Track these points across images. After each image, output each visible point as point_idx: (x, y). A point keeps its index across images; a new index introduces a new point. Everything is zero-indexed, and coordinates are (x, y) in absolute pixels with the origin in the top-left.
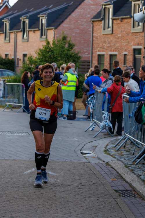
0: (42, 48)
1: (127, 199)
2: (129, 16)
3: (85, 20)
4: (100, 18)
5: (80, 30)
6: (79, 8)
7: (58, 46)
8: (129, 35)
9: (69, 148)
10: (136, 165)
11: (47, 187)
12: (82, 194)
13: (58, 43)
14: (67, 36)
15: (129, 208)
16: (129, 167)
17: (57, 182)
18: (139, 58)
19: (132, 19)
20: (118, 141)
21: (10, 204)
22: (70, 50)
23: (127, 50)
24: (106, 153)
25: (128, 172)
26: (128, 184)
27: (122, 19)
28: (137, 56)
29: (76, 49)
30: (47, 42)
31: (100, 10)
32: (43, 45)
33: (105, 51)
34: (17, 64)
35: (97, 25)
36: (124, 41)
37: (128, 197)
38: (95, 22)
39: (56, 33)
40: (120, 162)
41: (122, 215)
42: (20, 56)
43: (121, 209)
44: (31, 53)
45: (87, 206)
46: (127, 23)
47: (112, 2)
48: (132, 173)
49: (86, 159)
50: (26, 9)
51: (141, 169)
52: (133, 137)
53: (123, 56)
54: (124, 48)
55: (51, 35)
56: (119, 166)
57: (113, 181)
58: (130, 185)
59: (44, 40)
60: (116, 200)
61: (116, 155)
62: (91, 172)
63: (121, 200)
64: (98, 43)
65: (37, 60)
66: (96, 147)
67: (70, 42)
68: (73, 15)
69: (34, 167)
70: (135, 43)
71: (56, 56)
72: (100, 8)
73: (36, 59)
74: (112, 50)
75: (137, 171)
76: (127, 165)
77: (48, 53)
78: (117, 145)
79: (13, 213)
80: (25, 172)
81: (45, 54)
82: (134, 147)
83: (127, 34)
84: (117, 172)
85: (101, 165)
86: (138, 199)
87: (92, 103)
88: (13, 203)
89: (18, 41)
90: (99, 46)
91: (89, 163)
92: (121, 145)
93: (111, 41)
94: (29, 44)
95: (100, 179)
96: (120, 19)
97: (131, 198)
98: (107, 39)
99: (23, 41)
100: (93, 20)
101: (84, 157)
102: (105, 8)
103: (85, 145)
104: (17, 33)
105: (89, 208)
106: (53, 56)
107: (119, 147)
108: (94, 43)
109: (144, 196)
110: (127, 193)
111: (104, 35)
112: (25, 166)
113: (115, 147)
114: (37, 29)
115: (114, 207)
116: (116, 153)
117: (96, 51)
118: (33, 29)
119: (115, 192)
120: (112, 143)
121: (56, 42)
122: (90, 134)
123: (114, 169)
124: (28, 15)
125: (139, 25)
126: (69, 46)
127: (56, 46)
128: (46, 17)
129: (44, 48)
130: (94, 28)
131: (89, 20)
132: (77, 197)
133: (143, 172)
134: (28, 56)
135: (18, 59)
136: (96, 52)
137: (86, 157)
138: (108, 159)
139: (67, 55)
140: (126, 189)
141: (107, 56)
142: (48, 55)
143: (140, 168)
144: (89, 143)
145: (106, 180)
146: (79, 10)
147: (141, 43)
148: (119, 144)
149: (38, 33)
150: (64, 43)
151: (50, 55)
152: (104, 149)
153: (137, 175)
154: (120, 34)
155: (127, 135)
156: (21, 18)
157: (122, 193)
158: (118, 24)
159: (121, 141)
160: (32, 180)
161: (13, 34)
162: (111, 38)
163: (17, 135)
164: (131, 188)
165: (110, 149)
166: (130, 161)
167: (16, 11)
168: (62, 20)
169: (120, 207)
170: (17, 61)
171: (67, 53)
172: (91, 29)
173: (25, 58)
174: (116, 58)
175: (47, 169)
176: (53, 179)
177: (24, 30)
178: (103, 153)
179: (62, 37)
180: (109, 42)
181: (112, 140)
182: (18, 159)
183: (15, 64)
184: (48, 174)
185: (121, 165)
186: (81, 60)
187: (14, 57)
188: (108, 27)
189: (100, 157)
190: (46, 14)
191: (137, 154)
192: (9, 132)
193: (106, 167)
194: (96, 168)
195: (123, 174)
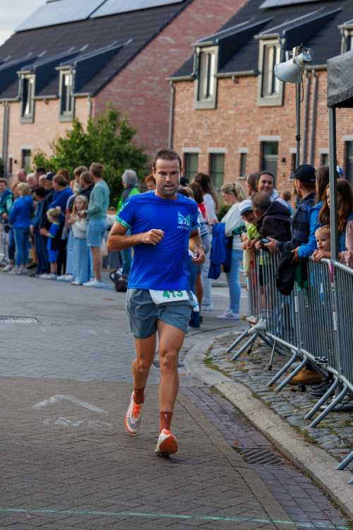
0: (64, 137)
1: (263, 469)
2: (252, 72)
3: (157, 78)
4: (189, 75)
5: (147, 100)
6: (144, 52)
7: (100, 132)
8: (252, 111)
9: (129, 353)
10: (277, 393)
11: (84, 439)
13: (99, 127)
14: (119, 111)
15: (269, 489)
16: (262, 398)
17: (105, 429)
18: (273, 162)
19: (260, 77)
20: (234, 340)
22: (126, 143)
23: (247, 144)
24: (210, 365)
25: (259, 408)
26: (263, 435)
27: (237, 77)
28: (269, 157)
29: (137, 141)
30: (75, 124)
31: (190, 57)
32: (67, 131)
33: (200, 145)
34: (8, 170)
35: (183, 90)
36: (240, 124)
37: (263, 463)
38: (179, 84)
39: (94, 105)
40: (241, 385)
41: (255, 504)
43: (251, 490)
44: (41, 147)
45: (176, 483)
46: (248, 85)
47: (217, 41)
48: (270, 411)
50: (30, 54)
51: (288, 402)
53: (239, 157)
54: (241, 140)
55: (84, 109)
56: (239, 396)
57: (228, 428)
58: (267, 437)
59: (70, 119)
60: (239, 469)
61: (230, 370)
63: (249, 470)
64: (185, 129)
65: (52, 162)
66: (187, 351)
67: (126, 124)
68: (132, 67)
69: (54, 395)
70: (265, 129)
71: (96, 155)
72: (190, 54)
73: (51, 160)
74: (214, 143)
75: (280, 406)
76: (258, 392)
77: (78, 147)
80: (35, 404)
81: (71, 149)
84: (236, 408)
85: (199, 392)
86: (285, 468)
88: (14, 475)
89: (12, 121)
90: (186, 134)
92: (242, 348)
93: (213, 124)
94: (35, 128)
95: (199, 423)
96: (233, 78)
97: (271, 467)
98: (205, 120)
99: (24, 121)
100: (174, 78)
102: (201, 53)
104: (9, 105)
105: (181, 488)
106: (89, 154)
107: (238, 352)
108: (176, 127)
109: (298, 461)
110: (262, 454)
111: (199, 112)
112: (33, 391)
113: (229, 351)
114: (54, 96)
115: (236, 486)
116: (232, 365)
117: (179, 144)
118: (44, 97)
119: (234, 451)
120: (222, 345)
121: (95, 125)
123: (228, 400)
124: (35, 66)
125: (273, 91)
126: (122, 134)
127: (96, 133)
128: (74, 72)
129: (68, 136)
130: (177, 97)
131: (167, 79)
133: (292, 407)
134: (34, 153)
135: (11, 160)
136: (181, 147)
138: (215, 379)
139: (119, 153)
140: (259, 446)
141: (204, 156)
142: (78, 151)
143: (286, 400)
145: (213, 425)
146: (146, 58)
147: (278, 129)
148: (237, 346)
149: (56, 105)
150: (113, 127)
151: (81, 151)
152: (205, 356)
153: (281, 416)
154: (232, 110)
156: (18, 73)
157: (250, 455)
158: (230, 87)
159: (241, 339)
160: (52, 423)
161: (1, 105)
162: (214, 117)
163: (12, 324)
164: (269, 444)
165: (219, 357)
166: (262, 383)
167: (10, 57)
168: (107, 79)
169: (250, 485)
170: (8, 165)
171: (120, 149)
172: (169, 98)
173: (27, 158)
174: (223, 161)
175: (83, 399)
176: (98, 421)
177: (25, 99)
178: (203, 365)
179: (108, 114)
180: (208, 126)
181: (220, 336)
182: (18, 375)
183: (5, 170)
184: (87, 409)
185: (243, 391)
186: (148, 164)
187: (3, 155)
188: (208, 95)
189: (196, 374)
190: (73, 65)
191: (278, 369)
193: (211, 395)
194: (188, 397)
195: (250, 413)
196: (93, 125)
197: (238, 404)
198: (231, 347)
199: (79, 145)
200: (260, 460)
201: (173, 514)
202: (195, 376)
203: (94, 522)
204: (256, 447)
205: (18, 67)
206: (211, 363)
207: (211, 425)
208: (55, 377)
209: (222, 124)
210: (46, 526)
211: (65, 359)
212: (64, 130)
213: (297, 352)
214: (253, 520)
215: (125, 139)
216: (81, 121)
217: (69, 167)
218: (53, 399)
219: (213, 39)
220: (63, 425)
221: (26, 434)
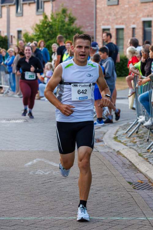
0: (39, 23)
1: (143, 192)
5: (82, 1)
7: (57, 20)
8: (137, 5)
10: (151, 153)
11: (51, 181)
13: (57, 17)
14: (67, 8)
15: (146, 202)
16: (143, 156)
18: (149, 31)
20: (129, 126)
22: (71, 25)
23: (136, 23)
24: (116, 140)
25: (142, 161)
26: (143, 174)
28: (147, 29)
29: (77, 24)
30: (44, 16)
32: (40, 20)
33: (111, 24)
34: (10, 41)
36: (131, 12)
37: (143, 189)
39: (54, 5)
40: (133, 150)
41: (139, 210)
42: (14, 33)
43: (137, 203)
44: (27, 29)
45: (98, 201)
48: (147, 162)
53: (131, 30)
54: (132, 21)
55: (48, 8)
56: (132, 156)
57: (125, 172)
58: (146, 176)
59: (42, 13)
60: (131, 193)
61: (127, 142)
62: (100, 163)
63: (136, 193)
64: (102, 16)
65: (33, 37)
66: (105, 133)
67: (71, 15)
69: (35, 159)
70: (145, 14)
71: (56, 32)
73: (32, 36)
74: (118, 23)
76: (141, 153)
77: (46, 28)
78: (128, 131)
79: (14, 211)
80: (25, 164)
81: (42, 29)
82: (149, 133)
83: (135, 4)
84: (130, 162)
85: (111, 154)
88: (14, 200)
89: (11, 15)
90: (103, 19)
91: (98, 153)
92: (133, 131)
93: (117, 13)
94: (24, 19)
95: (111, 170)
97: (148, 191)
98: (113, 11)
104: (9, 7)
105: (101, 204)
106: (52, 32)
107: (131, 133)
108: (98, 15)
110: (143, 185)
111: (110, 7)
112: (24, 157)
113: (127, 133)
114: (33, 1)
115: (129, 201)
116: (128, 139)
117: (100, 24)
118: (28, 2)
119: (128, 184)
120: (123, 129)
121: (55, 16)
123: (126, 158)
126: (69, 20)
127: (55, 20)
129: (41, 22)
134: (23, 33)
135: (12, 36)
136: (100, 26)
138: (119, 147)
139: (68, 30)
140: (141, 181)
141: (113, 30)
142: (46, 30)
144: (97, 129)
145: (118, 171)
148: (131, 129)
149: (34, 6)
150: (64, 17)
151: (48, 30)
152: (114, 136)
154: (127, 5)
157: (136, 186)
160: (34, 173)
161: (5, 7)
162: (117, 9)
163: (14, 123)
164: (147, 179)
165: (121, 136)
166: (144, 148)
169: (136, 201)
170: (10, 39)
171: (68, 28)
173: (20, 35)
174: (123, 32)
175: (50, 160)
176: (58, 172)
177: (17, 4)
178: (113, 140)
179: (61, 10)
180: (115, 14)
181: (122, 125)
182: (16, 150)
183: (8, 42)
184: (52, 165)
185: (133, 153)
187: (7, 34)
189: (110, 145)
191: (151, 141)
192: (5, 119)
193: (117, 156)
194: (105, 157)
195: (137, 164)
196: (54, 16)
197: (131, 160)
199: (47, 27)
200: (142, 188)
201: (96, 217)
202: (109, 146)
203: (56, 222)
206: (117, 139)
207: (117, 171)
208: (36, 149)
210: (31, 225)
211: (41, 140)
214: (137, 218)
215: (71, 23)
216: (47, 14)
218: (35, 161)
220: (40, 174)
221: (21, 179)
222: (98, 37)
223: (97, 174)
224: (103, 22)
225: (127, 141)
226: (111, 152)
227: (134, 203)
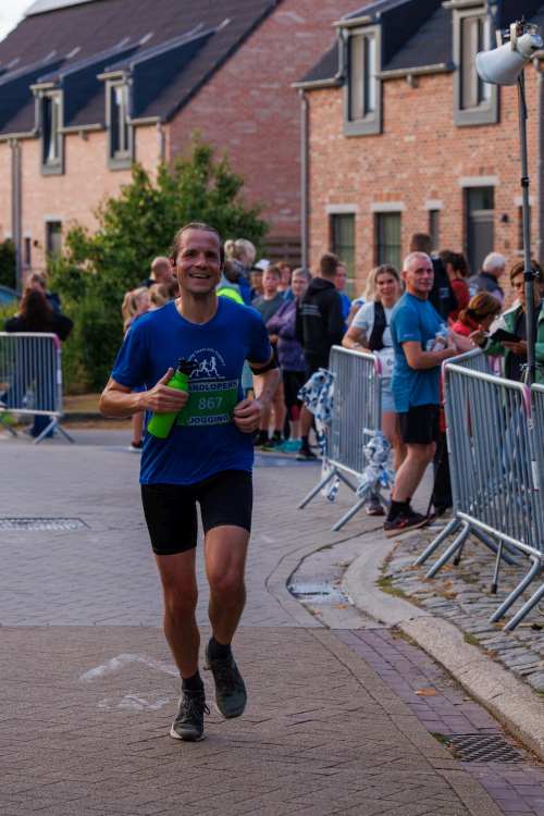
0: (117, 196)
1: (485, 769)
2: (442, 66)
3: (276, 86)
4: (333, 76)
5: (261, 124)
6: (252, 40)
7: (180, 186)
8: (445, 136)
10: (508, 634)
12: (310, 755)
13: (178, 177)
14: (212, 146)
15: (499, 806)
16: (482, 643)
18: (486, 223)
19: (456, 75)
20: (430, 541)
21: (35, 806)
22: (226, 202)
23: (440, 194)
24: (388, 588)
25: (478, 661)
26: (485, 707)
27: (417, 77)
28: (480, 214)
29: (245, 200)
30: (136, 174)
31: (331, 46)
32: (122, 186)
33: (357, 198)
34: (23, 258)
35: (322, 105)
36: (425, 158)
37: (487, 760)
38: (315, 94)
39: (168, 137)
40: (444, 622)
42: (34, 229)
43: (468, 810)
44: (78, 216)
45: (334, 804)
46: (436, 91)
47: (378, 15)
48: (497, 665)
49: (313, 614)
50: (53, 54)
51: (529, 647)
52: (492, 526)
53: (427, 217)
54: (429, 187)
55: (150, 146)
56: (440, 639)
57: (423, 699)
58: (493, 713)
59: (129, 164)
61: (426, 595)
62: (338, 667)
63: (462, 773)
64: (329, 173)
65: (99, 243)
66: (347, 566)
67: (224, 170)
68: (231, 68)
69: (116, 655)
70: (470, 165)
72: (333, 40)
73: (98, 238)
74: (381, 195)
75: (514, 657)
76: (474, 633)
77: (143, 214)
78: (427, 557)
80: (83, 672)
81: (130, 217)
82: (496, 564)
83: (437, 132)
84: (437, 662)
85: (371, 638)
86: (528, 768)
87: (321, 397)
88: (47, 802)
89: (26, 173)
90: (332, 181)
91: (326, 631)
93: (378, 161)
94: (67, 182)
95: (372, 693)
96: (409, 78)
97: (502, 766)
98: (363, 155)
99: (47, 171)
100: (306, 84)
101: (304, 606)
102: (351, 38)
103: (302, 559)
104: (20, 144)
105: (344, 812)
106: (163, 225)
107: (437, 563)
108: (313, 170)
111: (353, 141)
112: (78, 651)
113: (422, 563)
114: (97, 126)
116: (427, 586)
117: (320, 200)
118: (81, 128)
119: (436, 741)
120: (408, 551)
121: (171, 173)
122: (318, 518)
123: (423, 649)
124: (60, 75)
125: (480, 98)
126: (220, 186)
127: (172, 188)
128: (131, 81)
129: (125, 194)
130: (312, 116)
131: (294, 85)
132: (292, 768)
133: (536, 657)
134: (67, 228)
135: (28, 240)
136: (323, 204)
137: (312, 608)
138: (396, 612)
140: (479, 729)
141: (365, 218)
142: (143, 221)
143: (524, 644)
144: (318, 550)
145: (397, 695)
147: (493, 162)
148: (435, 552)
149: (102, 142)
150: (202, 176)
151: (149, 220)
152: (380, 573)
153: (515, 673)
154: (410, 134)
155: (465, 515)
156: (33, 87)
157: (464, 746)
158: (403, 96)
160: (112, 705)
161: (3, 146)
162: (378, 149)
163: (41, 532)
164: (497, 724)
165: (404, 574)
166: (482, 616)
167: (17, 61)
168: (188, 91)
169: (464, 801)
170: (23, 249)
171: (216, 212)
172: (299, 118)
173: (55, 236)
174: (399, 225)
177: (46, 133)
178: (377, 589)
179: (193, 152)
180: (370, 165)
181: (405, 536)
182: (51, 623)
183: (17, 258)
184: (174, 677)
185: (447, 633)
186: (267, 236)
187: (14, 233)
188: (367, 110)
189: (366, 607)
190: (128, 70)
191: (508, 590)
192: (10, 519)
193: (392, 642)
194: (352, 647)
195: (462, 670)
196: (168, 174)
197: (439, 658)
198: (423, 554)
199: (144, 211)
200: (482, 754)
202: (363, 609)
204: (476, 732)
205: (32, 78)
206: (390, 585)
207: (391, 695)
208: (117, 622)
209: (393, 160)
211: (132, 589)
212: (118, 184)
213: (540, 560)
215: (225, 195)
216: (145, 167)
217: (129, 249)
218: (114, 663)
219: (371, 11)
220: (133, 709)
221: (68, 727)
222: (314, 242)
223: (327, 706)
224: (331, 192)
225: (425, 593)
226: (372, 630)
227: (457, 808)
